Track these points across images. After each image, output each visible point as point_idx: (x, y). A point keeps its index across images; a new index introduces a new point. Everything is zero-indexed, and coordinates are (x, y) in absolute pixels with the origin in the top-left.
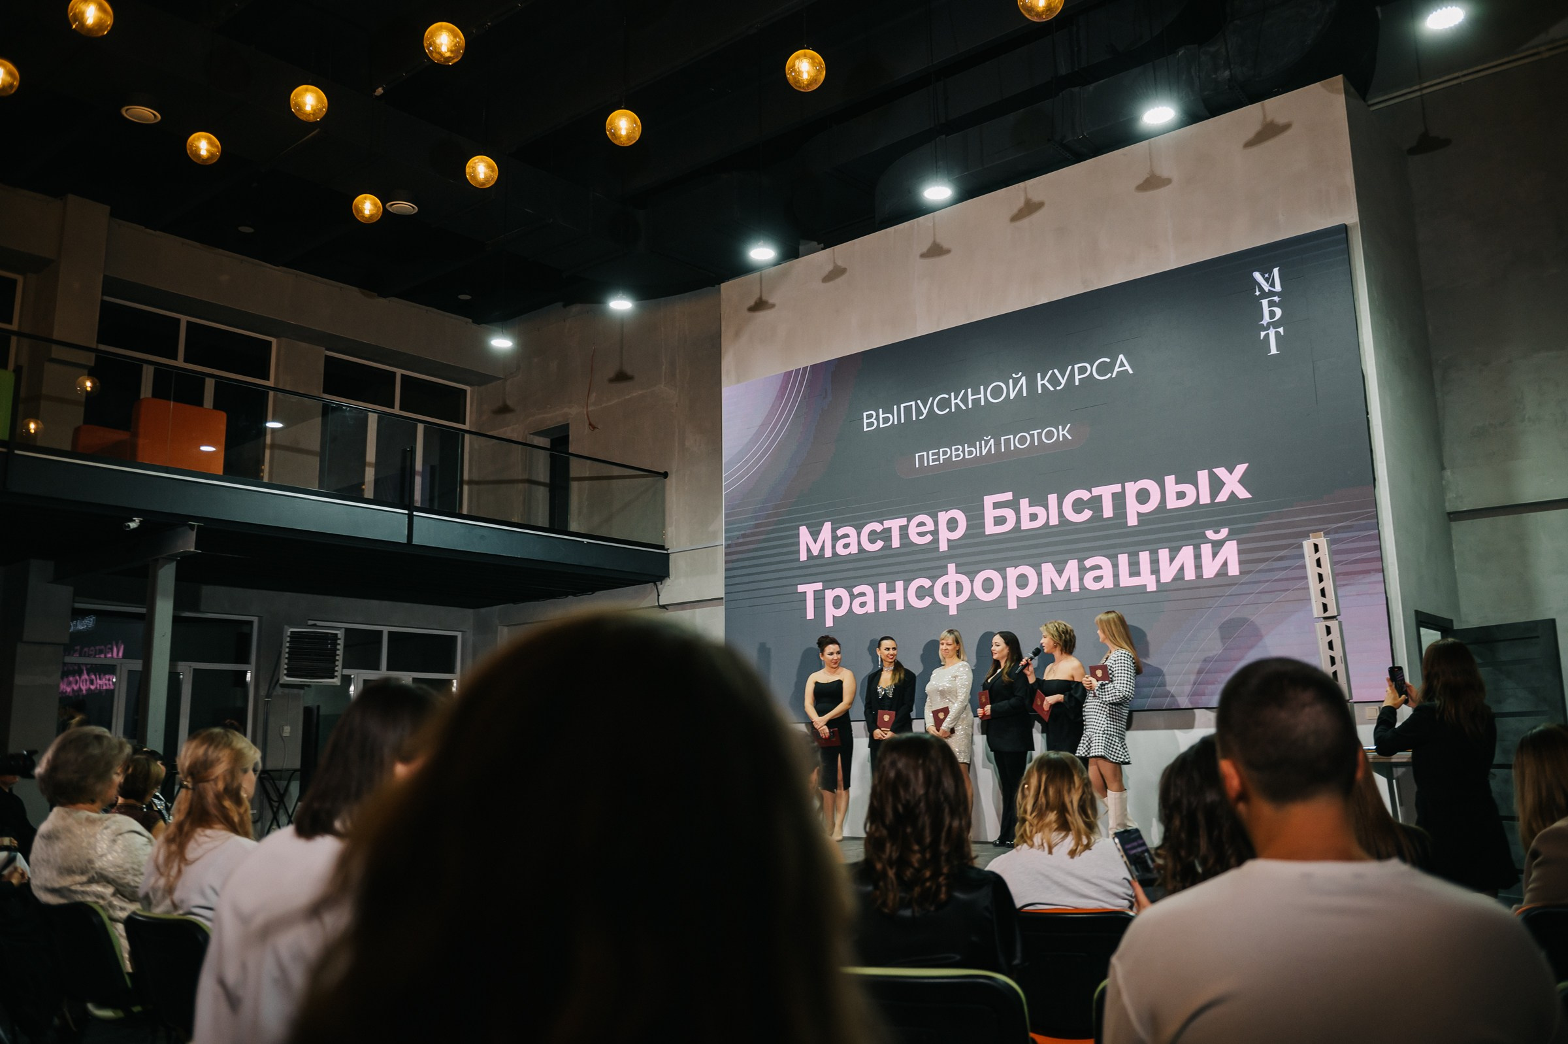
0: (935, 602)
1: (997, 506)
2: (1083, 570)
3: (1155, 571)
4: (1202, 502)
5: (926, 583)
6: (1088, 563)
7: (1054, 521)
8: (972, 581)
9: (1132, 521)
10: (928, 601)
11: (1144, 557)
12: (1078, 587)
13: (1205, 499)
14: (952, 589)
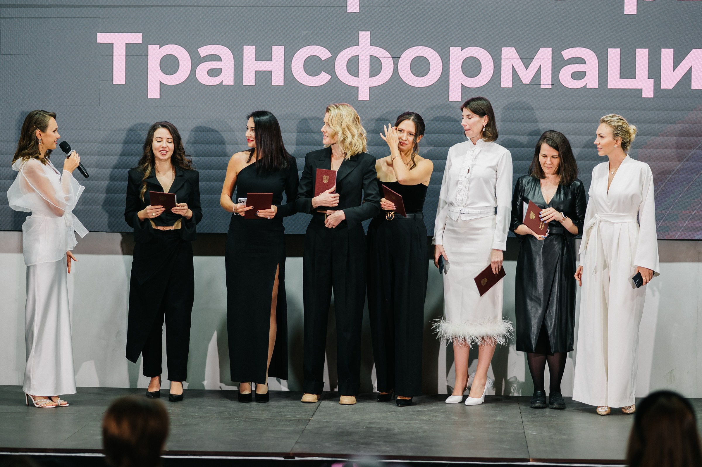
0: (334, 79)
2: (558, 63)
3: (655, 74)
5: (324, 54)
6: (567, 54)
8: (396, 59)
9: (630, 9)
10: (323, 78)
11: (642, 56)
12: (550, 83)
14: (364, 66)
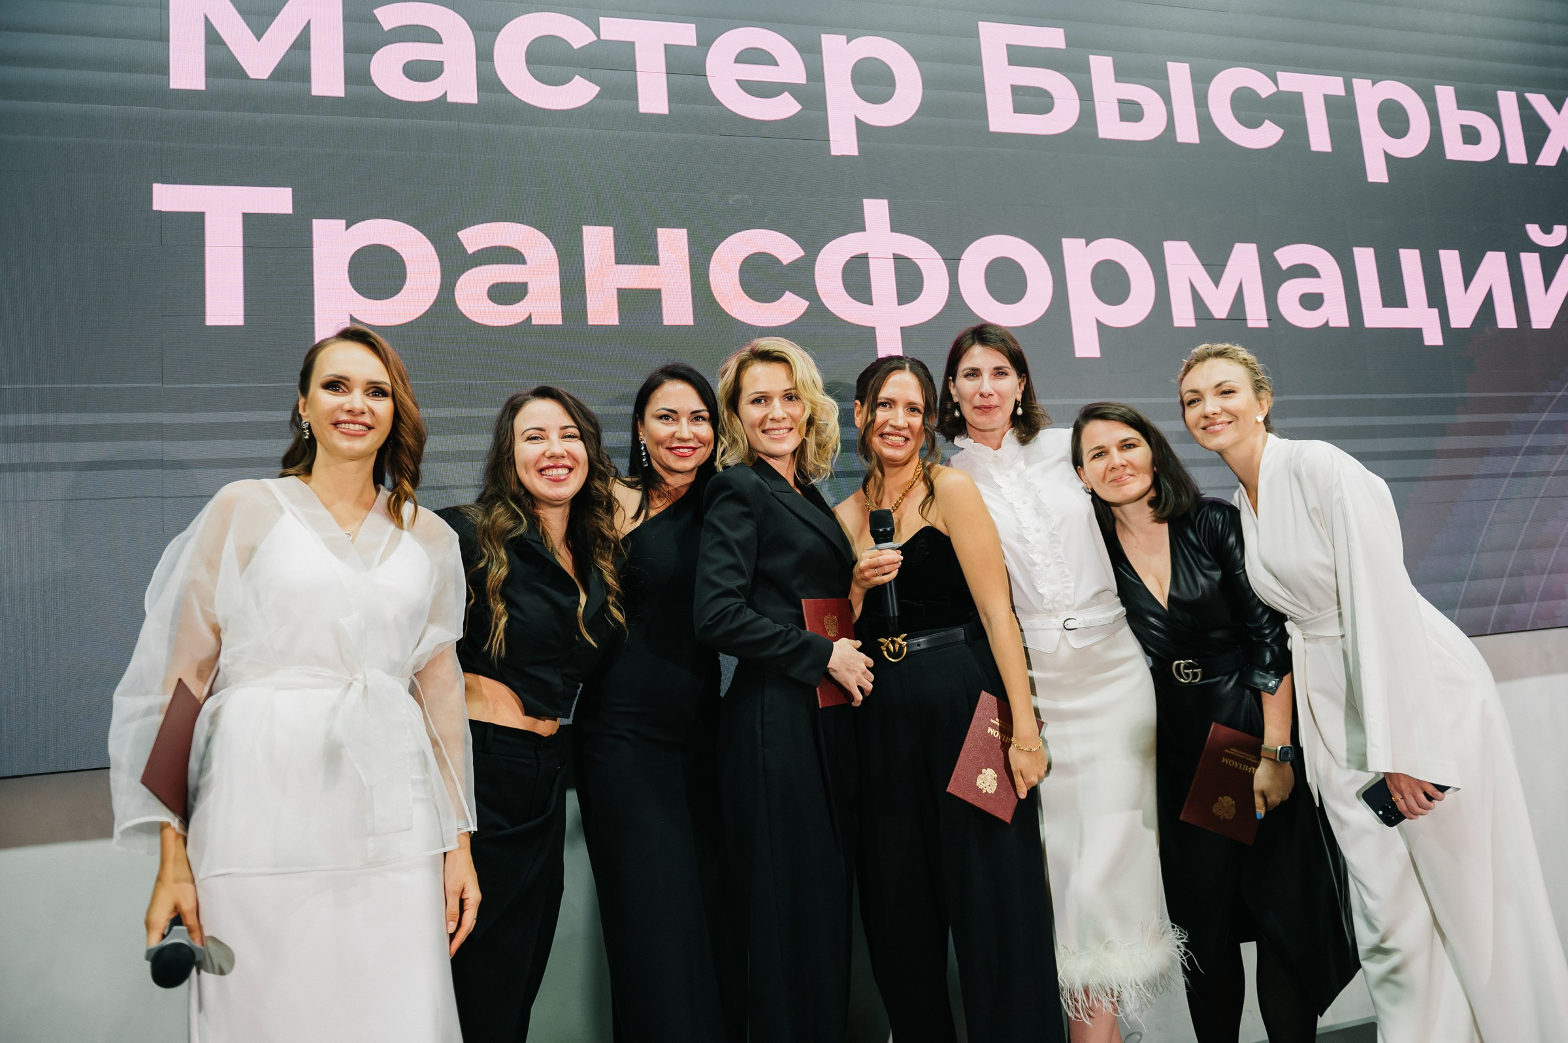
0: (817, 309)
1: (1018, 56)
2: (1273, 277)
3: (1436, 297)
4: (1513, 159)
5: (786, 249)
6: (1285, 257)
7: (1188, 133)
8: (952, 262)
9: (1377, 172)
11: (1410, 261)
12: (1265, 317)
13: (1517, 155)
14: (882, 278)
